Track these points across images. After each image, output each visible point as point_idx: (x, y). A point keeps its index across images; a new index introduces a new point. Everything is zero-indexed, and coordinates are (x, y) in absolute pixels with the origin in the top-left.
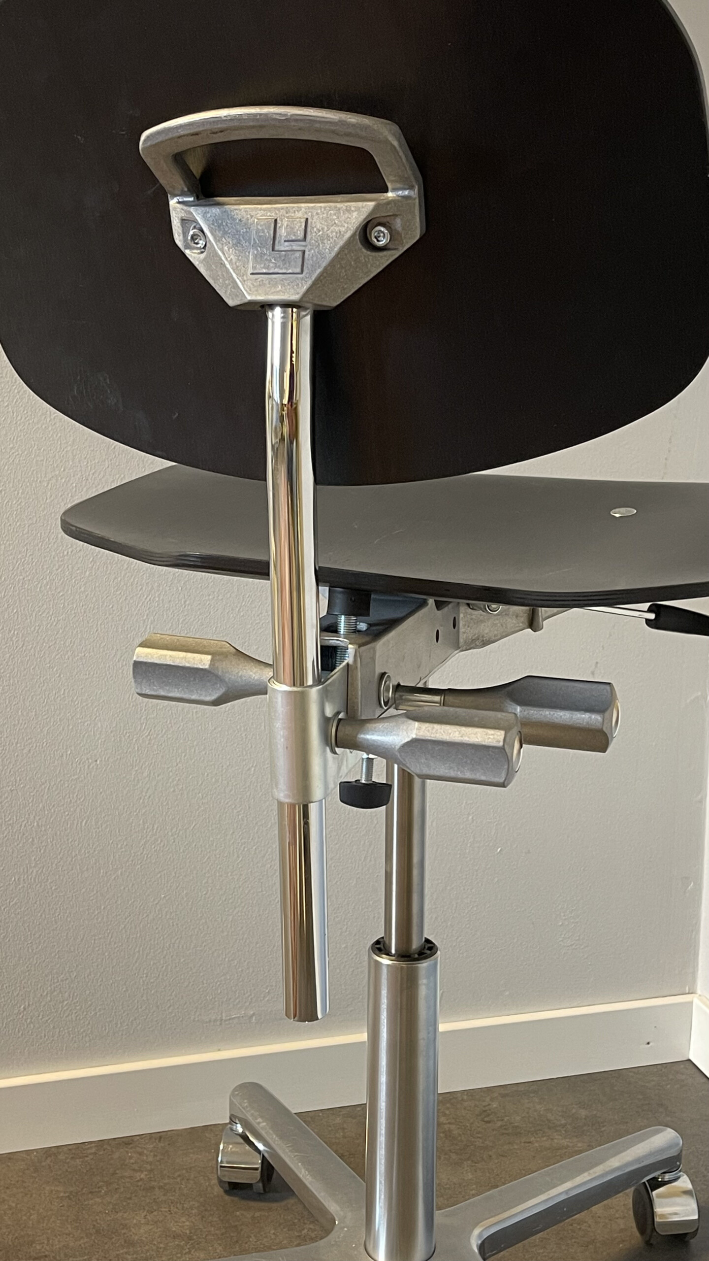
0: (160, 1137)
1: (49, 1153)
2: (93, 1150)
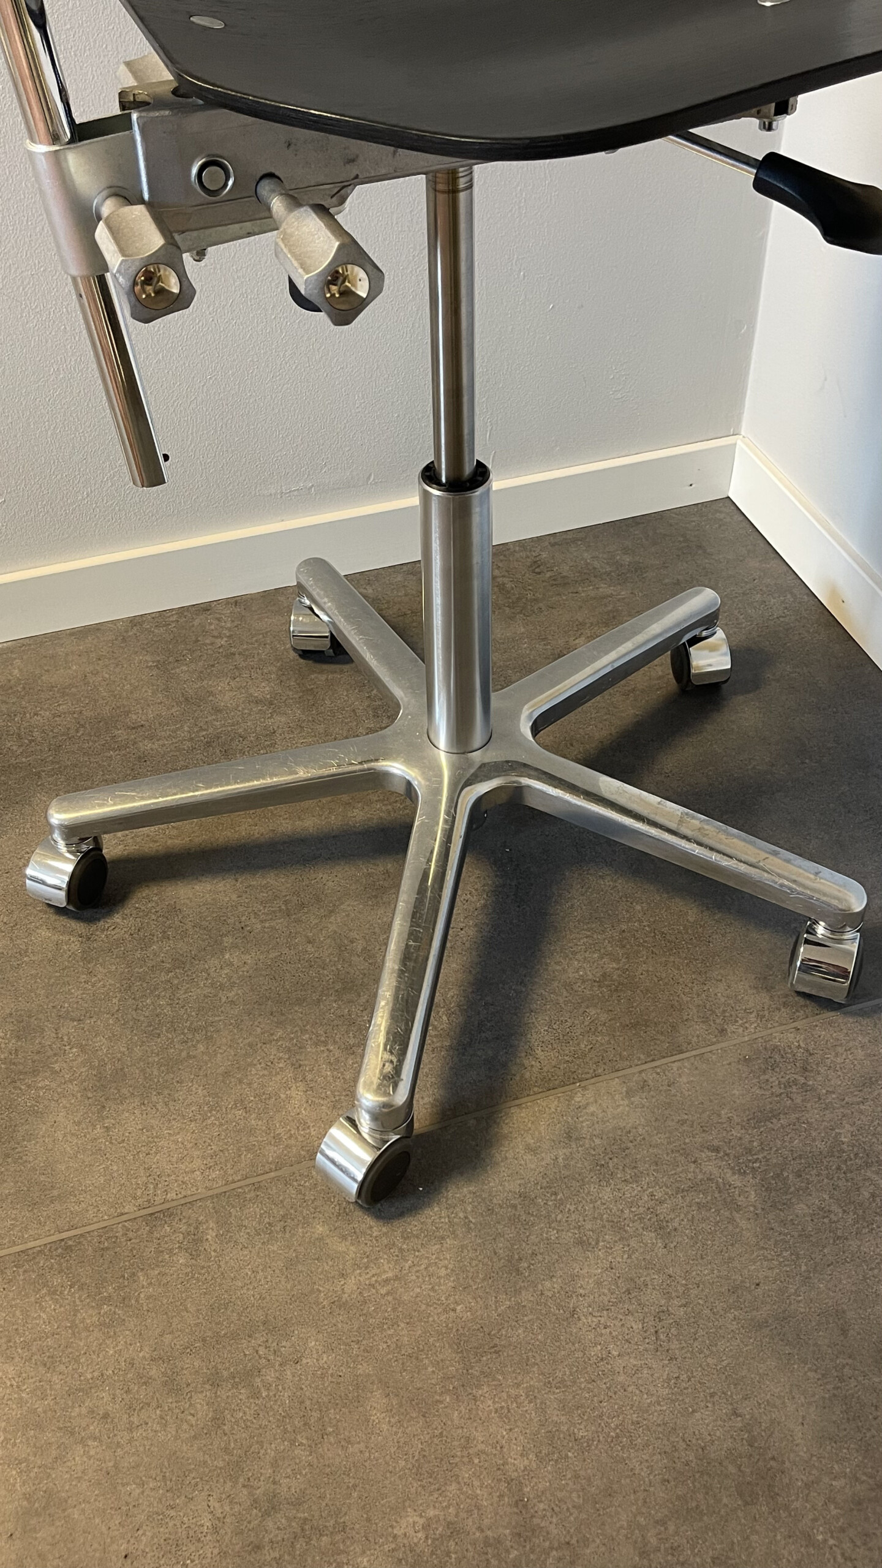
0: (235, 601)
1: (135, 622)
2: (175, 618)
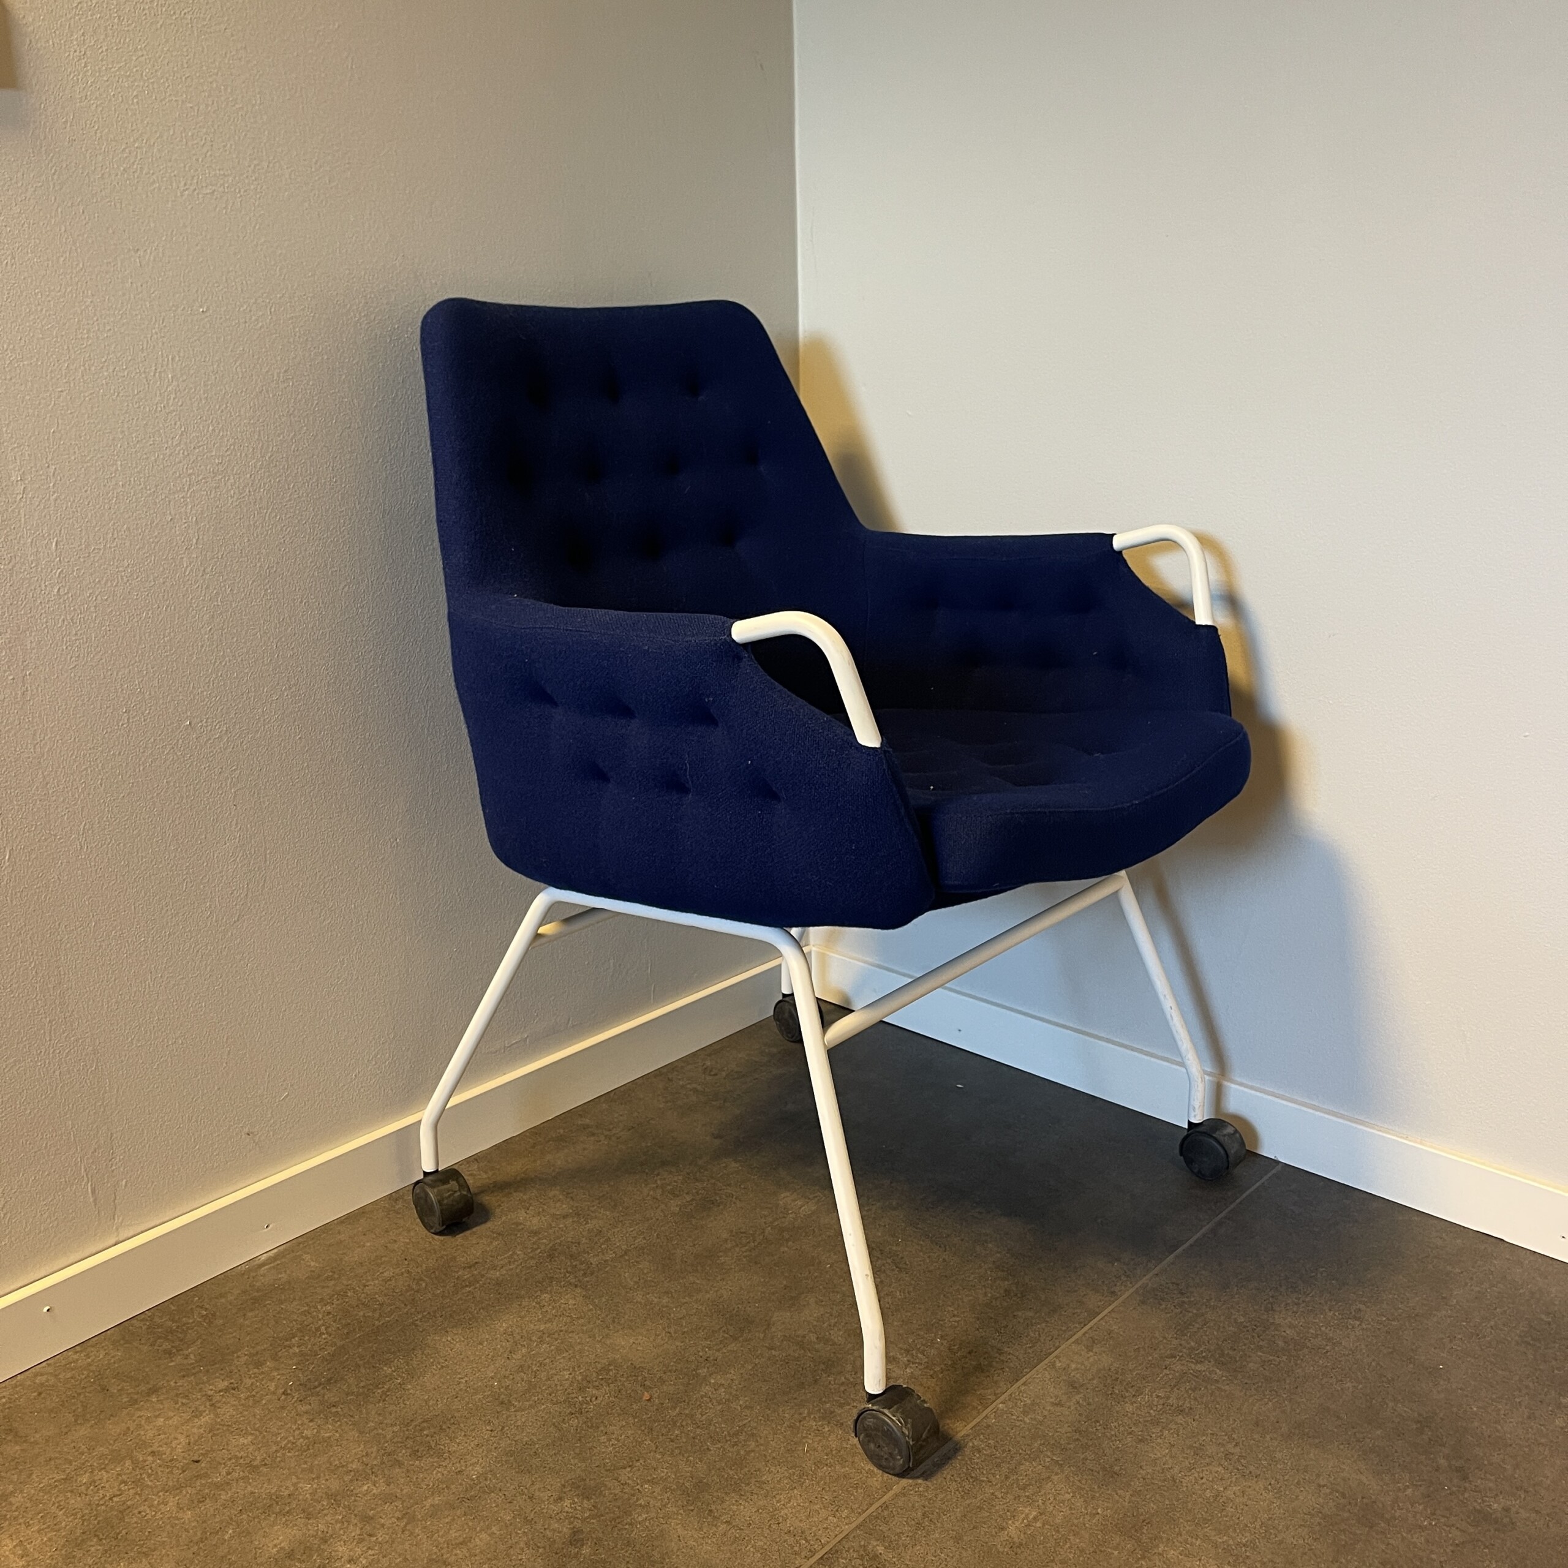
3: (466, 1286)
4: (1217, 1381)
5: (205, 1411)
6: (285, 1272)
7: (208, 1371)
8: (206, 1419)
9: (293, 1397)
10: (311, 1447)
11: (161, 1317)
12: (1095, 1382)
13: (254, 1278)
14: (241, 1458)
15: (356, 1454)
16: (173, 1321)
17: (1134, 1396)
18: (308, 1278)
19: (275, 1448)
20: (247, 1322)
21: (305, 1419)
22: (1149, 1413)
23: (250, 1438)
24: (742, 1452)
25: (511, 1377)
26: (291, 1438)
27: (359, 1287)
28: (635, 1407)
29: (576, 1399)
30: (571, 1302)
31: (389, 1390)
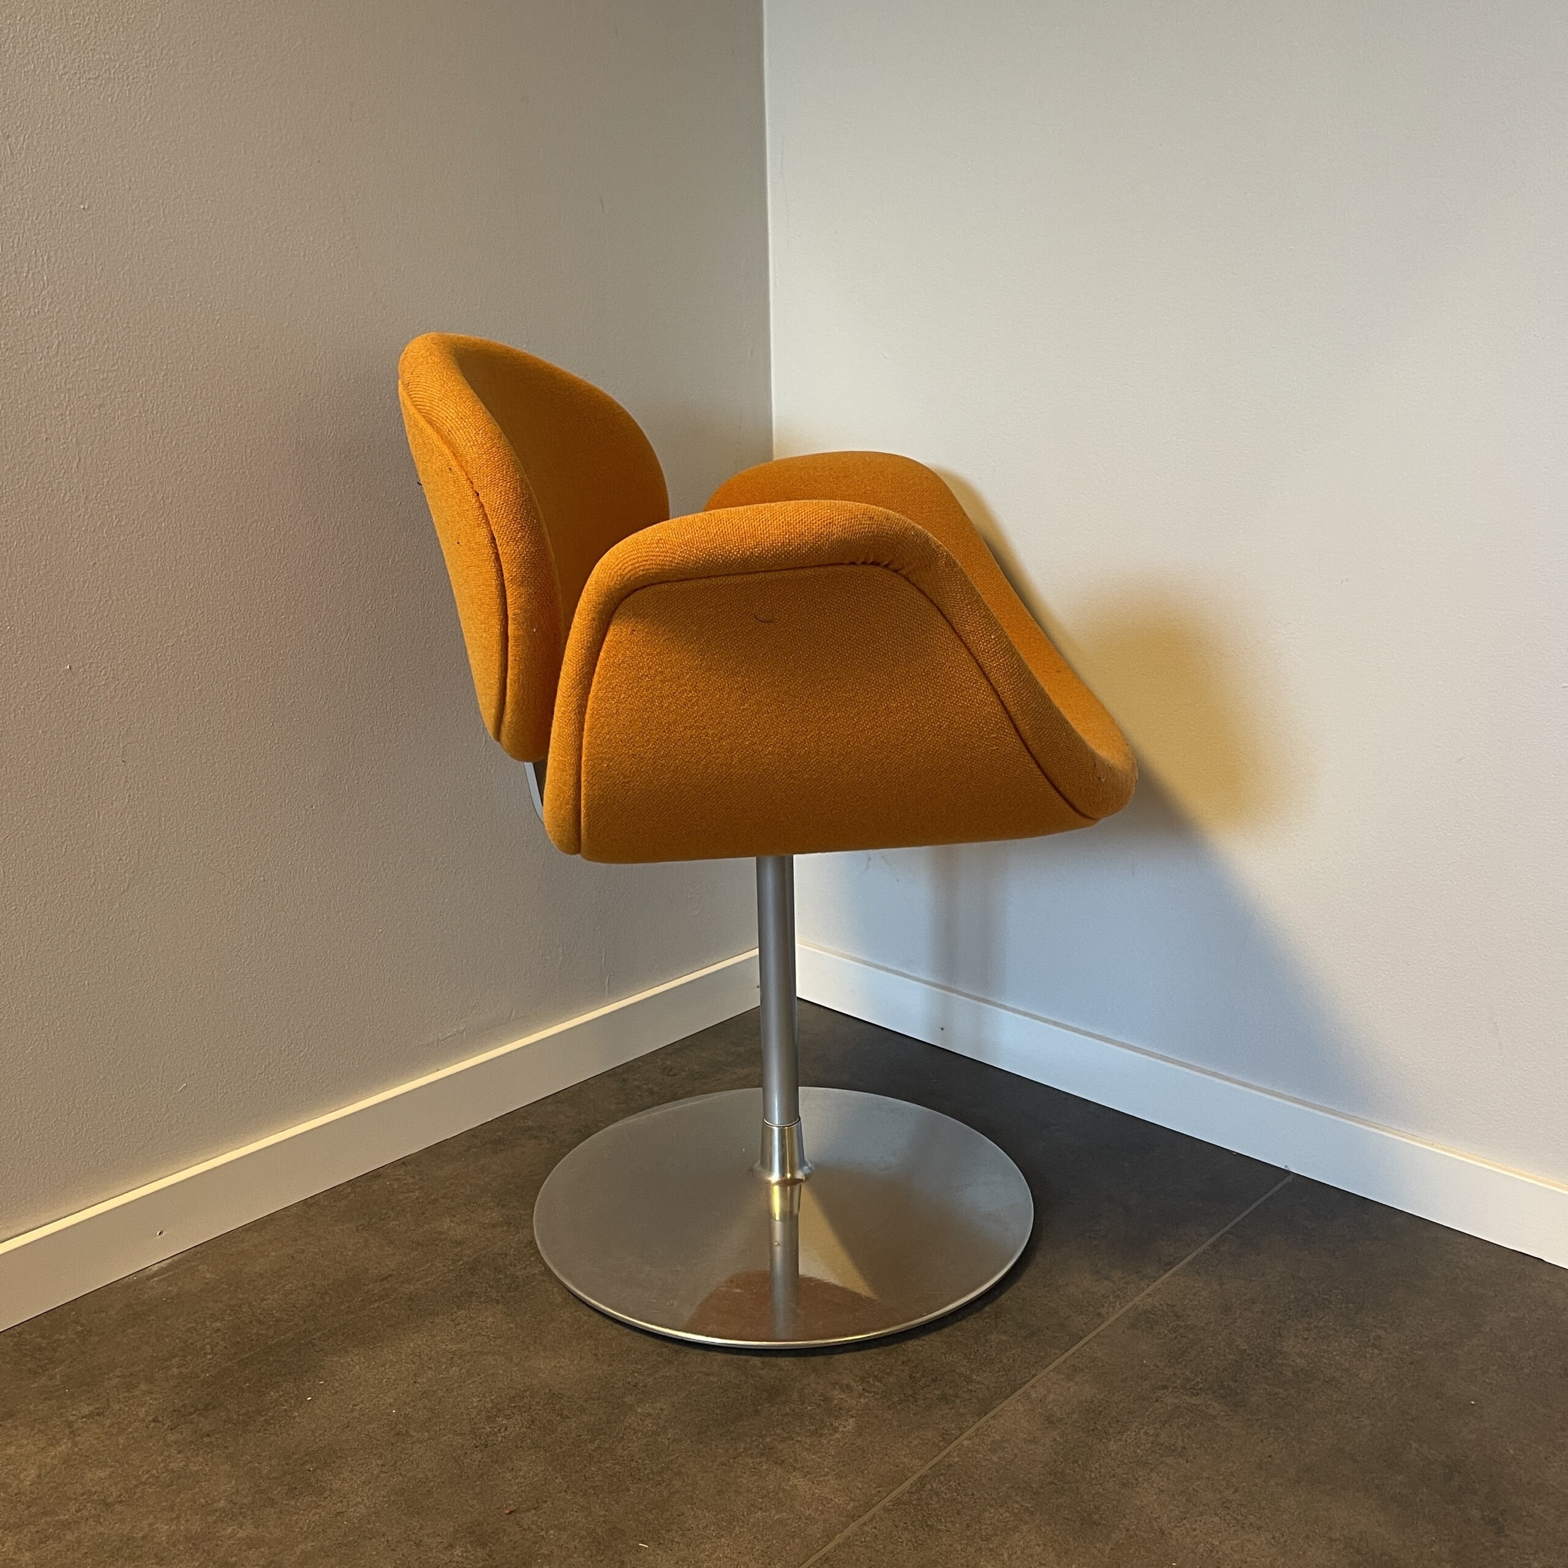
1: (308, 1203)
2: (350, 1189)
3: (376, 1301)
4: (1215, 1417)
5: (61, 1439)
6: (176, 1284)
7: (73, 1393)
8: (64, 1448)
9: (164, 1424)
10: (174, 1483)
11: (30, 1334)
12: (1075, 1416)
13: (140, 1290)
14: (95, 1492)
15: (225, 1491)
16: (43, 1337)
17: (1119, 1433)
18: (201, 1291)
19: (134, 1482)
20: (125, 1340)
21: (174, 1451)
22: (1136, 1452)
23: (108, 1471)
24: (665, 1493)
25: (412, 1404)
26: (154, 1472)
27: (256, 1301)
28: (548, 1439)
29: (483, 1430)
30: (490, 1319)
31: (272, 1418)
